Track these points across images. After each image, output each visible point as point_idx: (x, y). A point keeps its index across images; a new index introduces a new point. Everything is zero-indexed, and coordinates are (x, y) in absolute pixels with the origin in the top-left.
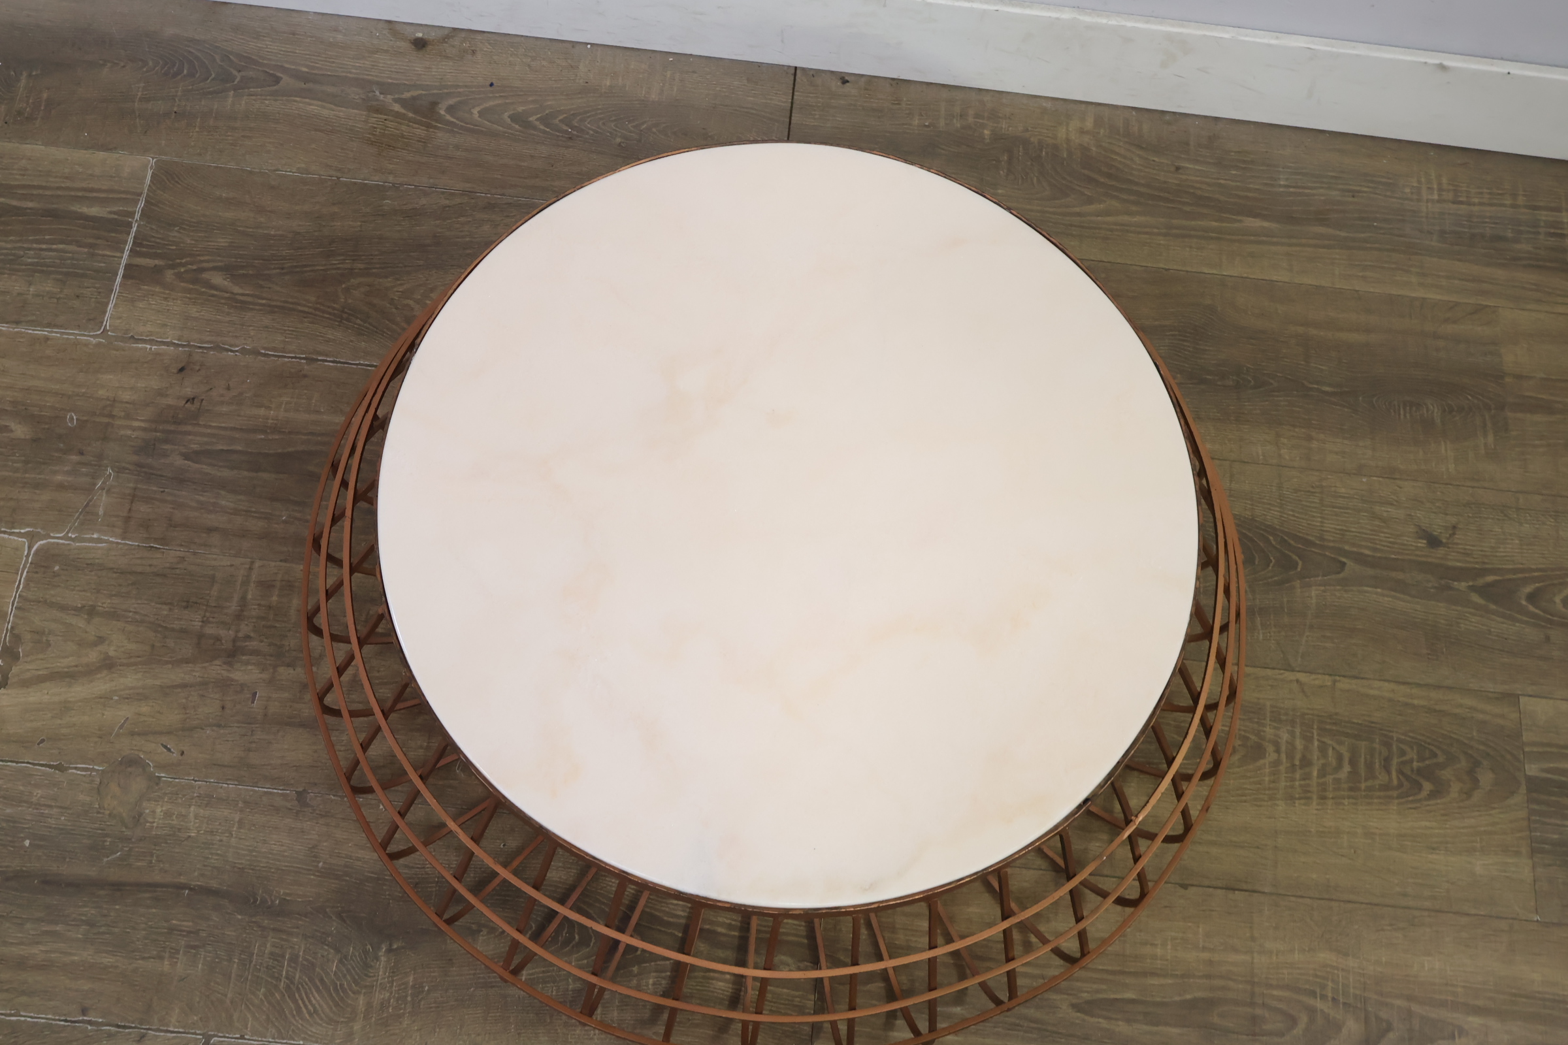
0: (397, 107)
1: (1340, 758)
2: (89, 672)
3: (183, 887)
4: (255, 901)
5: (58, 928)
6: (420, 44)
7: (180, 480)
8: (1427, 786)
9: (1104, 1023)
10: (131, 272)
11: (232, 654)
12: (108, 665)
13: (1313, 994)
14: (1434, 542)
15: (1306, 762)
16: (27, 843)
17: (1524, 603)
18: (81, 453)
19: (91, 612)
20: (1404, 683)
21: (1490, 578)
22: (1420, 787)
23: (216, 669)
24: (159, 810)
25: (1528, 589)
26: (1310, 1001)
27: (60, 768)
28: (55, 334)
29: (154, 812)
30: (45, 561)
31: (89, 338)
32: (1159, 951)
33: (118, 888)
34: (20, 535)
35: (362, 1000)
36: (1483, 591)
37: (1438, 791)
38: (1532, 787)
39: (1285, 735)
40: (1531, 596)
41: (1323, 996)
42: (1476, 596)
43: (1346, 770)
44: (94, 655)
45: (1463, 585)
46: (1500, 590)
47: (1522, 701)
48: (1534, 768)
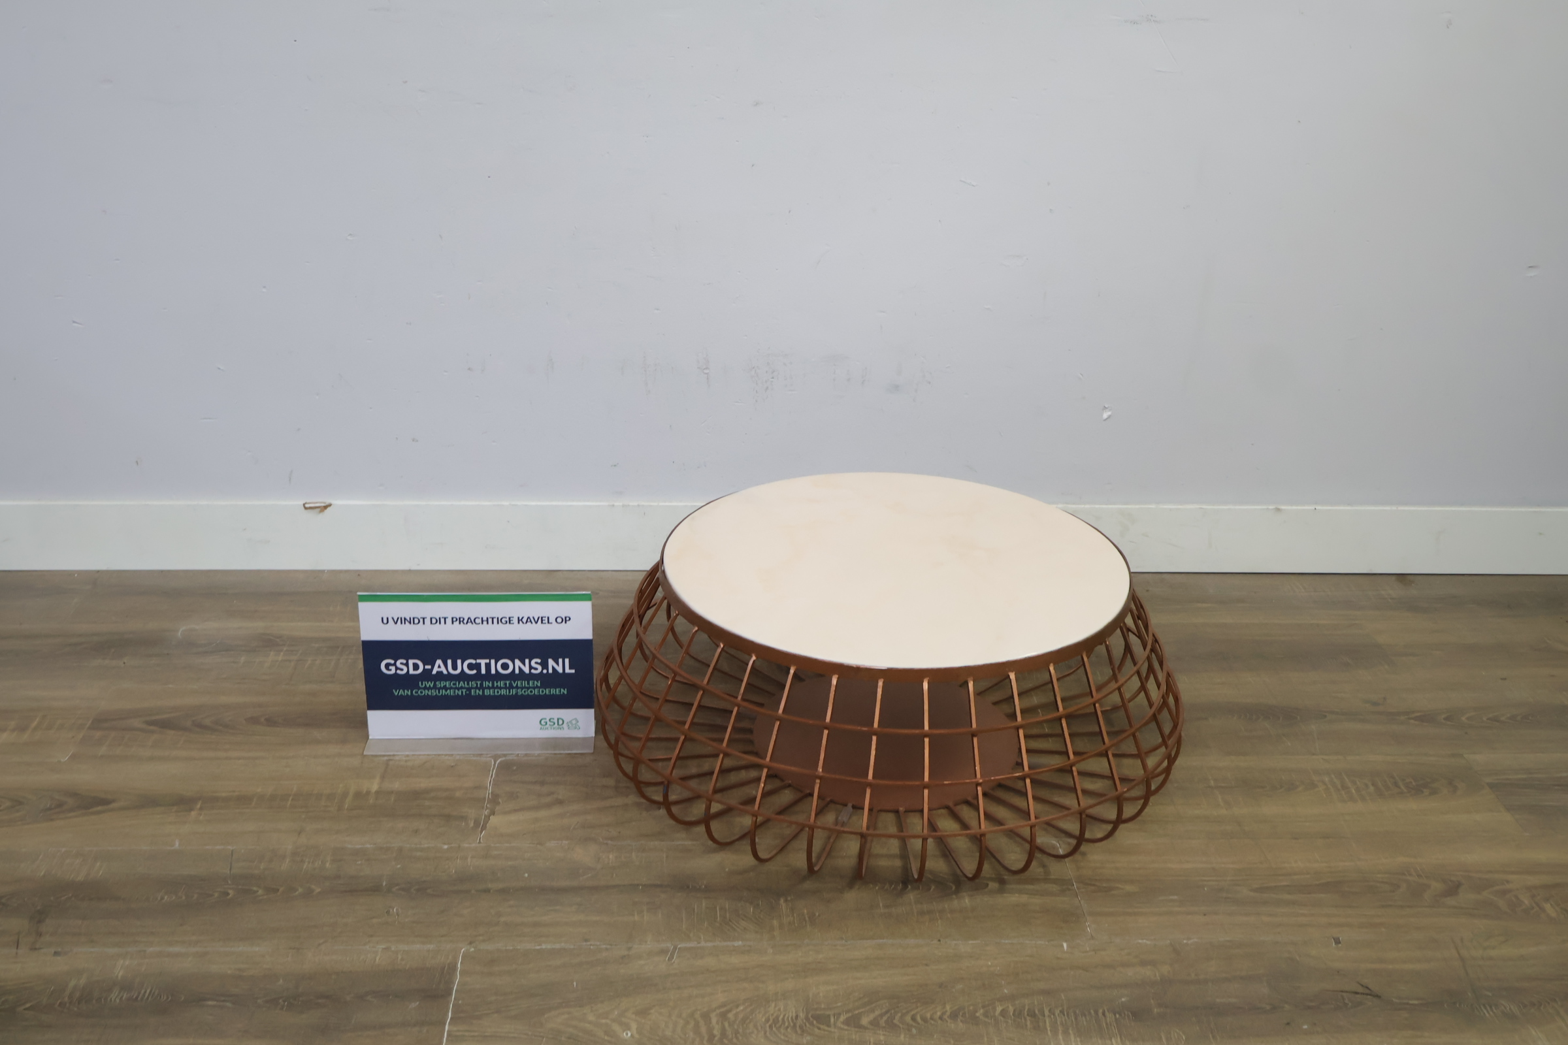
1: (1367, 785)
2: (548, 806)
3: (638, 885)
4: (688, 887)
5: (558, 907)
8: (1426, 792)
12: (560, 802)
13: (1403, 874)
14: (1375, 704)
15: (1344, 788)
16: (526, 875)
17: (1443, 721)
19: (543, 783)
20: (1388, 755)
21: (1418, 714)
22: (1423, 792)
24: (611, 857)
25: (1443, 716)
26: (1404, 877)
27: (540, 844)
29: (608, 857)
30: (506, 767)
33: (595, 889)
34: (488, 757)
35: (775, 923)
36: (1415, 719)
37: (1434, 792)
38: (1492, 786)
39: (1326, 779)
40: (1446, 719)
41: (1410, 875)
42: (1412, 721)
43: (1372, 789)
44: (548, 799)
45: (1402, 718)
46: (1426, 718)
47: (1465, 756)
48: (1488, 780)
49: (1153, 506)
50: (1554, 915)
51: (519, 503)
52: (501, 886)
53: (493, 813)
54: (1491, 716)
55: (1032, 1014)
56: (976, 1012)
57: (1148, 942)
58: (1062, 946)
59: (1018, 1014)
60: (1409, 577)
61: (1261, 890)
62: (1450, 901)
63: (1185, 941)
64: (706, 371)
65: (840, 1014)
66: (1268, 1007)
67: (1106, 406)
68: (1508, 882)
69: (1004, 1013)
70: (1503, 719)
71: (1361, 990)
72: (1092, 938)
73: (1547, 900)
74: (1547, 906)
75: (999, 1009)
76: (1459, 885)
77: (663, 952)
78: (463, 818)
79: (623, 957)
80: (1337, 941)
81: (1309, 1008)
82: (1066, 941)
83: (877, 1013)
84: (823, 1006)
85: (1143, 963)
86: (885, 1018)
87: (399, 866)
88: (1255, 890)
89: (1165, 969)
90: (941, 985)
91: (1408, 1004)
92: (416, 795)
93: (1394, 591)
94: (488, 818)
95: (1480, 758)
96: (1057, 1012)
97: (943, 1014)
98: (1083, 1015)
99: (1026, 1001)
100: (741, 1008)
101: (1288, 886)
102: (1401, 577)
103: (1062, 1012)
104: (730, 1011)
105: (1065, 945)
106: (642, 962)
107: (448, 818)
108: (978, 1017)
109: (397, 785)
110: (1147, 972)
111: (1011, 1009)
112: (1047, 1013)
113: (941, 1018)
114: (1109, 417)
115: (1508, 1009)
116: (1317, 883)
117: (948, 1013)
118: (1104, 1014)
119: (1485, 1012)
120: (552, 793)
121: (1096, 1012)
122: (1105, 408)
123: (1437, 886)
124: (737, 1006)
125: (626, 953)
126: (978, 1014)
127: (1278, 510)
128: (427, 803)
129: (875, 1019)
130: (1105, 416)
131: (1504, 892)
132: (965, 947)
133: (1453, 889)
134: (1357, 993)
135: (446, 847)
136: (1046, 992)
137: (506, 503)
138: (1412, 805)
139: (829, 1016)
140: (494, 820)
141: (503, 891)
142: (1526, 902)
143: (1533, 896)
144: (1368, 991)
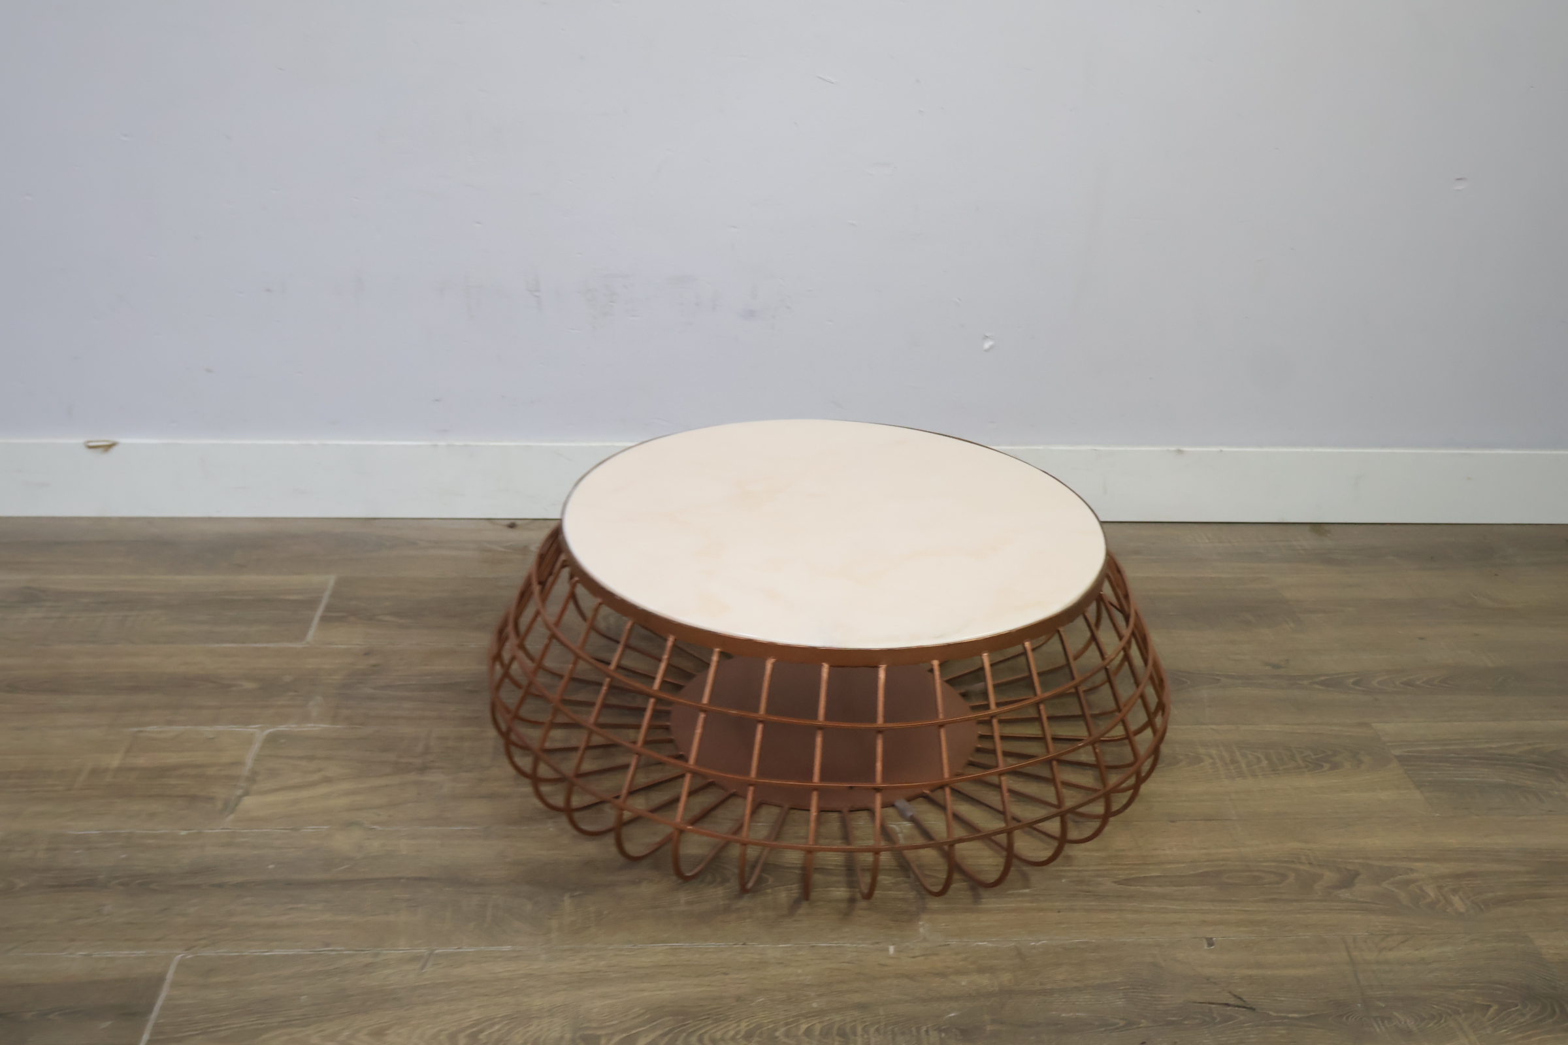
0: (500, 549)
1: (1258, 759)
2: (313, 784)
3: (400, 878)
4: (460, 881)
5: (300, 906)
6: (512, 525)
7: (372, 698)
8: (1327, 766)
9: (1143, 889)
10: (324, 619)
11: (423, 769)
12: (328, 780)
13: (1293, 862)
14: (1276, 666)
15: (1233, 761)
16: (271, 867)
17: (1351, 686)
18: (296, 691)
19: (311, 758)
20: (1287, 724)
21: (1322, 678)
22: (1322, 766)
23: (413, 777)
24: (376, 844)
25: (1352, 680)
26: (1293, 866)
27: (295, 829)
28: (272, 645)
29: (372, 845)
30: (272, 740)
31: (298, 645)
32: (1168, 852)
33: (348, 883)
34: (255, 728)
35: (554, 923)
36: (1322, 683)
37: (1335, 766)
38: (1402, 759)
39: (1213, 752)
40: (1355, 683)
41: (1301, 863)
42: (1317, 686)
43: (1265, 763)
44: (315, 777)
45: (1306, 682)
46: (1333, 682)
47: (1373, 725)
48: (1397, 752)
49: (1041, 448)
50: (1462, 910)
51: (330, 442)
52: (240, 879)
53: (247, 793)
54: (1405, 679)
55: (842, 1034)
56: (776, 1030)
57: (990, 945)
58: (887, 950)
59: (826, 1033)
60: (1327, 527)
61: (1127, 882)
62: (1344, 894)
63: (1033, 944)
64: (537, 294)
65: (613, 1034)
66: (1122, 1023)
67: (988, 335)
68: (1412, 870)
69: (808, 1032)
70: (1418, 683)
71: (1232, 1001)
72: (925, 940)
73: (1454, 891)
74: (1456, 899)
75: (804, 1027)
76: (1357, 874)
77: (416, 959)
78: (210, 799)
79: (367, 965)
80: (1210, 943)
81: (1172, 1023)
82: (893, 944)
83: (659, 1032)
84: (594, 1025)
85: (981, 971)
86: (666, 1039)
87: (124, 856)
88: (1119, 883)
89: (1006, 977)
90: (739, 999)
91: (1288, 1018)
92: (163, 771)
93: (1308, 541)
94: (240, 798)
95: (1390, 728)
96: (872, 1030)
97: (737, 1033)
98: (903, 1033)
99: (838, 1018)
100: (497, 1027)
101: (1160, 876)
102: (1318, 528)
103: (877, 1030)
104: (481, 1031)
105: (892, 949)
106: (387, 972)
107: (193, 798)
108: (777, 1038)
109: (141, 761)
110: (984, 981)
111: (818, 1027)
112: (859, 1030)
113: (733, 1038)
114: (991, 347)
115: (1403, 1023)
116: (1192, 873)
117: (742, 1033)
118: (927, 1031)
119: (1376, 1026)
120: (320, 770)
121: (918, 1029)
122: (986, 337)
123: (1330, 876)
124: (493, 1024)
125: (370, 960)
126: (777, 1034)
127: (1180, 452)
128: (173, 781)
129: (653, 1040)
130: (987, 345)
131: (1408, 882)
132: (773, 950)
133: (1348, 880)
134: (1227, 1005)
135: (183, 833)
136: (862, 1007)
137: (315, 442)
138: (1309, 782)
139: (599, 1037)
140: (248, 802)
141: (240, 886)
142: (1432, 894)
143: (1440, 888)
144: (1240, 1003)
